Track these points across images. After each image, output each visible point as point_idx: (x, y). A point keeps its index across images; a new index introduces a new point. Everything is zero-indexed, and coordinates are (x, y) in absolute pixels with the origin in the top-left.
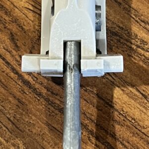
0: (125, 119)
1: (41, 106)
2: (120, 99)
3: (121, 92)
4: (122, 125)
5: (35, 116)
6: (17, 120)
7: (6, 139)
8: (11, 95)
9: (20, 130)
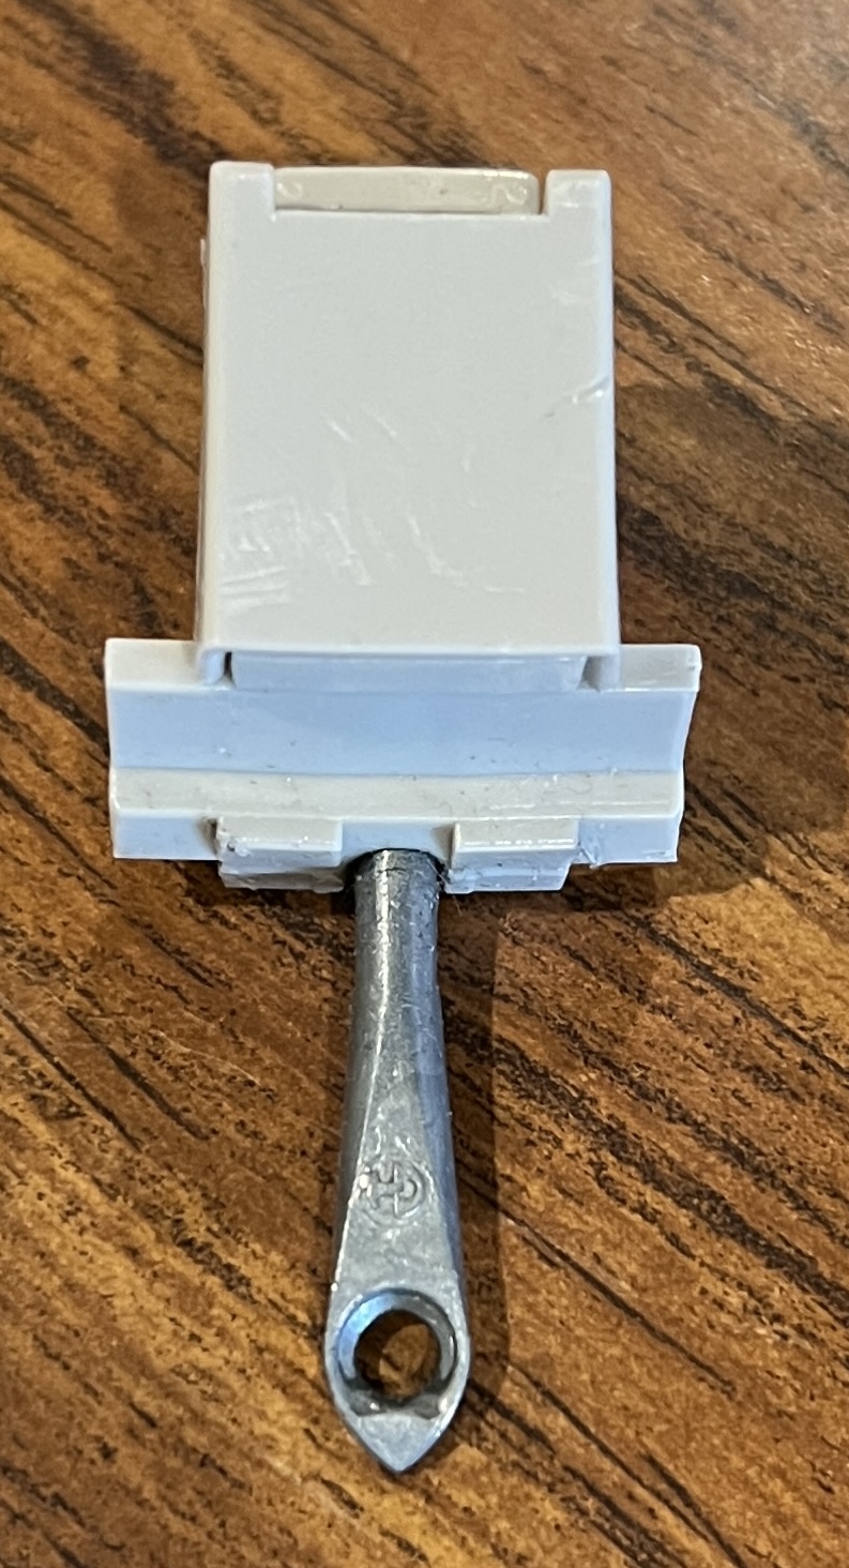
0: (813, 1061)
1: (313, 988)
2: (778, 946)
3: (786, 907)
4: (795, 1096)
5: (280, 1047)
6: (173, 1070)
7: (106, 1178)
8: (138, 933)
9: (189, 1127)
